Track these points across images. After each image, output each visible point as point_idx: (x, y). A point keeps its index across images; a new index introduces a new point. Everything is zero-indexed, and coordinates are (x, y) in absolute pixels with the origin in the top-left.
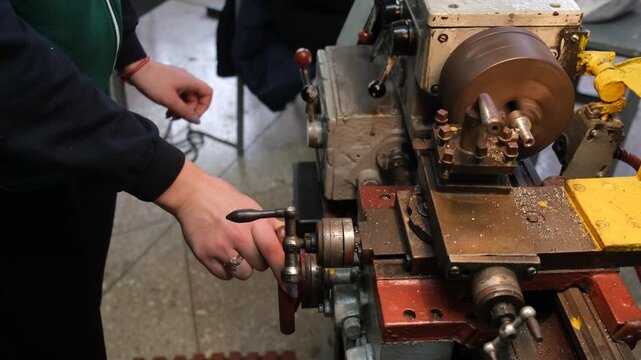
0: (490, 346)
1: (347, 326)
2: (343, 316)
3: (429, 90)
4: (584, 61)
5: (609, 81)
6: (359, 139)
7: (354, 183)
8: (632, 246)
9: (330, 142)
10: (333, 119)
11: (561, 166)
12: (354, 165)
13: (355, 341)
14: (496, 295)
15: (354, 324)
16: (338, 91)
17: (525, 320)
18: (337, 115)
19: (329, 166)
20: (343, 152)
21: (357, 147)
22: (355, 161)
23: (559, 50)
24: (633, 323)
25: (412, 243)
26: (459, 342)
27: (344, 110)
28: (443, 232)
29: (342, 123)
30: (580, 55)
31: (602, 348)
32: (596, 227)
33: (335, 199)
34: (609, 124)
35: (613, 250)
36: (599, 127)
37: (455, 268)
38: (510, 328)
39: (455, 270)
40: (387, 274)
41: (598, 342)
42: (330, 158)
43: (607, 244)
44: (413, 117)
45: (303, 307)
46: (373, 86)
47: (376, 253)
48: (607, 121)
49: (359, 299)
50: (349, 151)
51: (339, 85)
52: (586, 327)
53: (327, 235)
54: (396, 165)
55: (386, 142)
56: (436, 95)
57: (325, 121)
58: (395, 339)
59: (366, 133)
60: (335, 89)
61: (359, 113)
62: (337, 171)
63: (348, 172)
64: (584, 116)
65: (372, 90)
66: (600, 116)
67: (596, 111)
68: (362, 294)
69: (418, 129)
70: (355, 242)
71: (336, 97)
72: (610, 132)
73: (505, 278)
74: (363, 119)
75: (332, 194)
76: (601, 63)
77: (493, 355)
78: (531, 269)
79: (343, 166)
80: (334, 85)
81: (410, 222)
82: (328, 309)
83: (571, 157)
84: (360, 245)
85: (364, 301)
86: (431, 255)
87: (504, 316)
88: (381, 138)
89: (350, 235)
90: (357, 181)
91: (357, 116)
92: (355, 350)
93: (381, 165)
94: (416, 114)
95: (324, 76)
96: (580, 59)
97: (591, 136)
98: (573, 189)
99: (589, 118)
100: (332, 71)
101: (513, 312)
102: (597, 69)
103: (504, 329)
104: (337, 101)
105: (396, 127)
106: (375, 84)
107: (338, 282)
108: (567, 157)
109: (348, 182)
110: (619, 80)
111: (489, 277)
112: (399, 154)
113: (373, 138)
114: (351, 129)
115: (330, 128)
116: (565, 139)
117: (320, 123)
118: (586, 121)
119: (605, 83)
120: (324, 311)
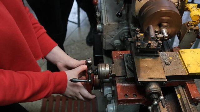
0: (150, 108)
1: (108, 97)
2: (106, 94)
3: (136, 17)
4: (187, 7)
5: (194, 15)
6: (114, 31)
7: (112, 44)
8: (198, 73)
9: (104, 31)
10: (105, 24)
11: (179, 41)
12: (112, 39)
13: (110, 101)
14: (152, 92)
15: (110, 96)
16: (107, 14)
17: (161, 100)
18: (106, 23)
19: (104, 39)
20: (109, 35)
21: (113, 33)
22: (112, 37)
23: (179, 4)
24: (197, 98)
25: (127, 72)
26: (142, 104)
27: (108, 21)
28: (137, 70)
29: (108, 25)
30: (186, 5)
31: (186, 104)
32: (187, 66)
33: (106, 49)
34: (195, 28)
35: (192, 74)
36: (191, 29)
37: (140, 83)
38: (156, 103)
39: (140, 84)
40: (120, 82)
41: (185, 102)
42: (104, 37)
43: (190, 72)
44: (131, 25)
45: (95, 89)
46: (118, 14)
47: (116, 75)
48: (194, 27)
49: (111, 88)
50: (111, 34)
51: (107, 12)
52: (182, 97)
53: (100, 69)
54: (126, 39)
55: (123, 31)
56: (138, 18)
57: (102, 24)
58: (121, 103)
59: (116, 28)
60: (106, 13)
61: (114, 22)
62: (106, 41)
63: (110, 41)
64: (186, 25)
65: (117, 15)
66: (192, 26)
67: (190, 24)
68: (112, 87)
69: (132, 28)
70: (110, 71)
71: (106, 16)
72: (195, 31)
73: (155, 86)
74: (115, 24)
75: (105, 48)
76: (192, 8)
77: (151, 111)
78: (164, 83)
79: (108, 39)
80: (106, 12)
81: (127, 65)
82: (102, 91)
83: (182, 39)
84: (111, 72)
85: (113, 89)
86: (133, 77)
87: (154, 98)
88: (121, 30)
89: (108, 69)
90: (113, 44)
91: (113, 23)
92: (110, 105)
93: (121, 39)
94: (132, 23)
95: (102, 8)
96: (186, 6)
97: (188, 32)
98: (181, 53)
99: (188, 26)
100: (105, 6)
101: (157, 97)
102: (191, 10)
103: (154, 103)
104: (106, 18)
105: (126, 26)
106: (119, 13)
107: (105, 82)
108: (181, 38)
109: (110, 44)
110: (197, 14)
111: (150, 86)
112: (127, 35)
113: (118, 30)
114: (110, 27)
115: (104, 27)
116: (180, 32)
117: (101, 25)
118: (187, 27)
119: (193, 15)
120: (101, 91)
